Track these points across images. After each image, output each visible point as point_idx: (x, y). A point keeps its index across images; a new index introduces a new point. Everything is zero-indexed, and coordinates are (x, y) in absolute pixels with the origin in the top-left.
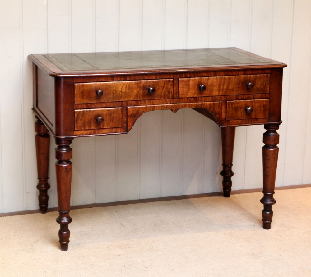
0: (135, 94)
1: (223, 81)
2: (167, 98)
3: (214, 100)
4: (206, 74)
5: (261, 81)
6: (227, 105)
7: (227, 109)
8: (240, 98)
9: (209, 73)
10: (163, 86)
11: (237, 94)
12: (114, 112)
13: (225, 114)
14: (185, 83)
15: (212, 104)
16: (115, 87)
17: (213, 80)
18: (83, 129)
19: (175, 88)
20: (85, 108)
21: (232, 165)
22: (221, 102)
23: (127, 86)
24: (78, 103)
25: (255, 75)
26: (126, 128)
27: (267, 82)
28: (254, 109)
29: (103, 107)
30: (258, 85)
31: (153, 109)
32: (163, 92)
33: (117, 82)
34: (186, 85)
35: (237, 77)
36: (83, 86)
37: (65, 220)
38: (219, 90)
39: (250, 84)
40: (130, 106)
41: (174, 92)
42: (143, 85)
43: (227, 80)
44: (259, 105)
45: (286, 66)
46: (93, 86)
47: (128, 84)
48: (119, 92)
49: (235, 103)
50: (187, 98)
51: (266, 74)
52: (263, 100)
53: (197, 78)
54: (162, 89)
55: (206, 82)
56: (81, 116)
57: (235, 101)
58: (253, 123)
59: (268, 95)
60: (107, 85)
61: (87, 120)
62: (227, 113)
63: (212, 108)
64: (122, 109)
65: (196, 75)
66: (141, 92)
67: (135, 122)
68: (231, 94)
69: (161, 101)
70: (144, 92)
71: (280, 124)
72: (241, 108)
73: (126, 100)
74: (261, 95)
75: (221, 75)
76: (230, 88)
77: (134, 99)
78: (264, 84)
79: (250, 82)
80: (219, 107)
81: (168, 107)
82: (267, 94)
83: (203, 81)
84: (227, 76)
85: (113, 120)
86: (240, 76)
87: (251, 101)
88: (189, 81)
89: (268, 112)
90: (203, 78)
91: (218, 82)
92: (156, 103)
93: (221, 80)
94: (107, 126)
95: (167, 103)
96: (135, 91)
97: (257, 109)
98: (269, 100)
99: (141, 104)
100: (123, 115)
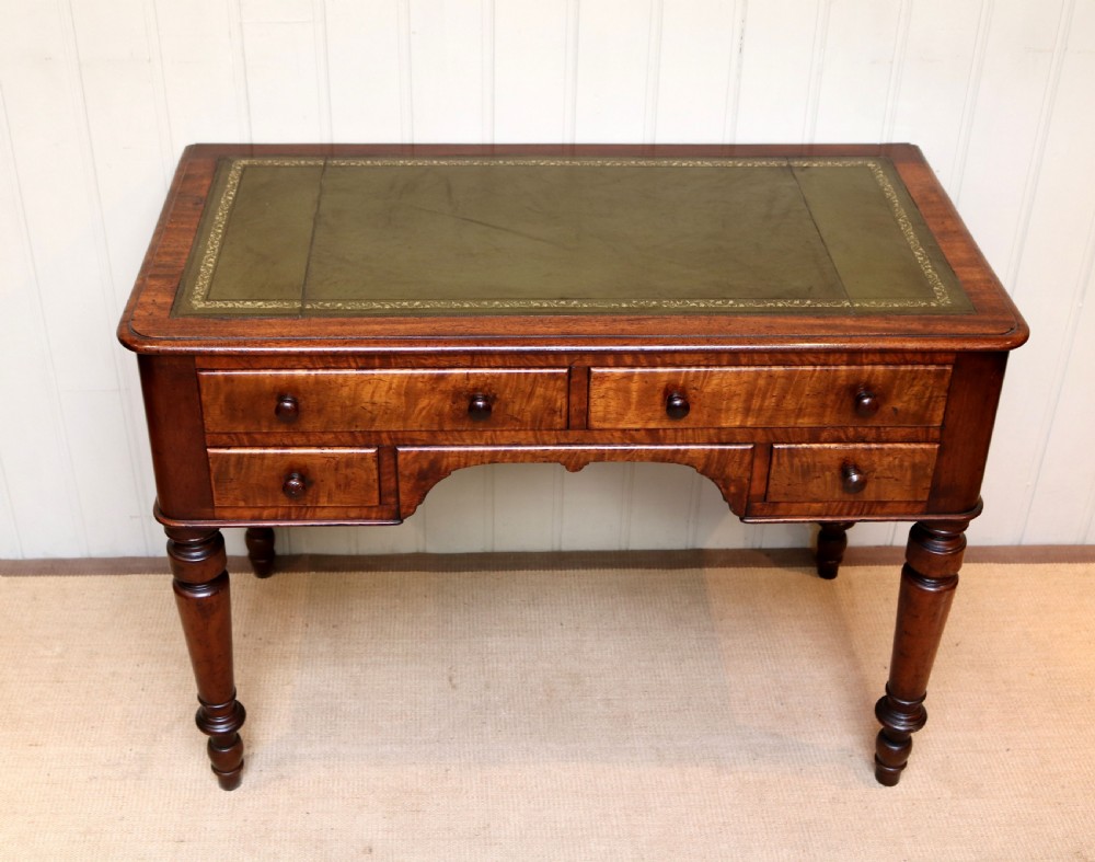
0: (424, 413)
1: (762, 382)
2: (543, 428)
3: (724, 441)
4: (697, 358)
5: (913, 388)
6: (774, 458)
7: (772, 471)
8: (824, 435)
9: (710, 357)
10: (528, 390)
11: (814, 426)
12: (349, 461)
13: (764, 484)
14: (613, 385)
15: (715, 454)
16: (346, 389)
17: (722, 379)
18: (242, 504)
22: (750, 447)
23: (394, 386)
24: (217, 430)
25: (891, 368)
26: (394, 507)
27: (936, 393)
28: (874, 475)
29: (311, 444)
30: (901, 402)
31: (494, 459)
32: (528, 408)
33: (354, 372)
34: (617, 390)
35: (821, 371)
36: (229, 379)
38: (747, 411)
39: (866, 401)
40: (405, 446)
41: (572, 410)
42: (455, 387)
43: (780, 382)
44: (897, 462)
45: (1021, 342)
46: (268, 381)
47: (395, 381)
48: (363, 405)
49: (804, 455)
50: (623, 431)
51: (938, 364)
52: (913, 446)
53: (660, 370)
54: (525, 400)
55: (697, 384)
56: (232, 470)
57: (805, 445)
58: (867, 515)
59: (937, 434)
60: (317, 379)
61: (253, 481)
62: (772, 482)
63: (714, 465)
64: (378, 456)
65: (658, 359)
66: (447, 406)
67: (426, 494)
68: (791, 425)
69: (522, 435)
70: (455, 406)
72: (824, 468)
73: (392, 427)
74: (908, 430)
76: (790, 408)
77: (422, 426)
78: (926, 399)
80: (740, 464)
81: (546, 454)
82: (932, 429)
83: (686, 381)
84: (781, 368)
85: (348, 485)
86: (833, 368)
87: (865, 449)
88: (629, 377)
89: (929, 486)
90: (685, 369)
91: (745, 385)
92: (502, 441)
93: (756, 379)
94: (326, 499)
95: (545, 444)
96: (423, 403)
97: (889, 474)
98: (939, 449)
99: (447, 443)
100: (382, 470)
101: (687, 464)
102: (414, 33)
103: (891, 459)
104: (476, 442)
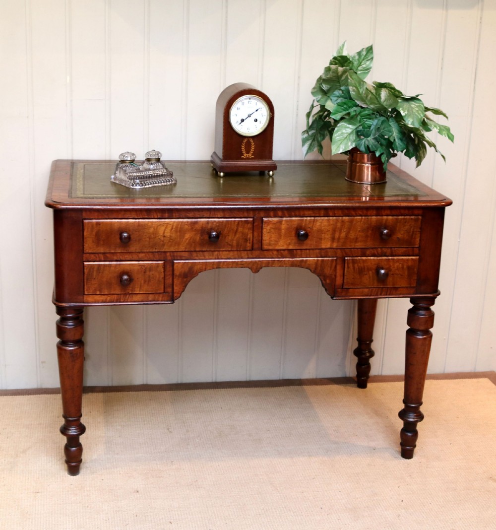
0: (187, 241)
1: (339, 225)
2: (241, 249)
3: (323, 256)
4: (310, 212)
5: (406, 227)
6: (346, 264)
7: (346, 271)
8: (368, 252)
9: (316, 211)
10: (235, 229)
11: (363, 247)
12: (151, 268)
13: (342, 278)
14: (273, 226)
15: (320, 262)
16: (152, 229)
17: (322, 223)
18: (98, 293)
19: (256, 234)
20: (103, 260)
21: (371, 341)
22: (335, 258)
23: (174, 227)
24: (90, 252)
25: (395, 217)
26: (171, 294)
27: (415, 230)
28: (391, 273)
29: (133, 259)
30: (400, 235)
31: (219, 266)
32: (235, 239)
33: (156, 220)
34: (275, 229)
35: (365, 219)
36: (98, 224)
37: (73, 432)
38: (333, 239)
39: (385, 231)
40: (177, 260)
41: (255, 240)
42: (202, 227)
43: (347, 224)
44: (401, 266)
45: (450, 204)
46: (116, 225)
47: (175, 224)
48: (159, 237)
49: (360, 262)
50: (278, 250)
51: (415, 215)
52: (408, 258)
53: (294, 219)
54: (234, 234)
55: (310, 226)
56: (95, 273)
57: (359, 258)
58: (389, 295)
59: (416, 251)
60: (139, 224)
61: (105, 280)
62: (345, 277)
63: (319, 268)
64: (164, 266)
65: (293, 213)
66: (198, 238)
67: (186, 286)
68: (353, 247)
69: (231, 253)
70: (202, 238)
71: (436, 298)
72: (369, 269)
73: (172, 249)
74: (404, 249)
75: (337, 215)
76: (352, 237)
77: (186, 248)
78: (411, 233)
79: (385, 228)
80: (331, 268)
81: (242, 263)
82: (415, 249)
83: (305, 224)
84: (347, 218)
85: (149, 281)
86: (370, 217)
87: (386, 259)
88: (280, 222)
89: (416, 278)
90: (305, 218)
91: (332, 226)
92: (223, 257)
93: (336, 223)
94: (138, 289)
95: (242, 258)
96: (187, 236)
97: (398, 272)
98: (419, 258)
99: (197, 258)
100: (166, 273)
101: (307, 268)
103: (398, 264)
104: (211, 258)
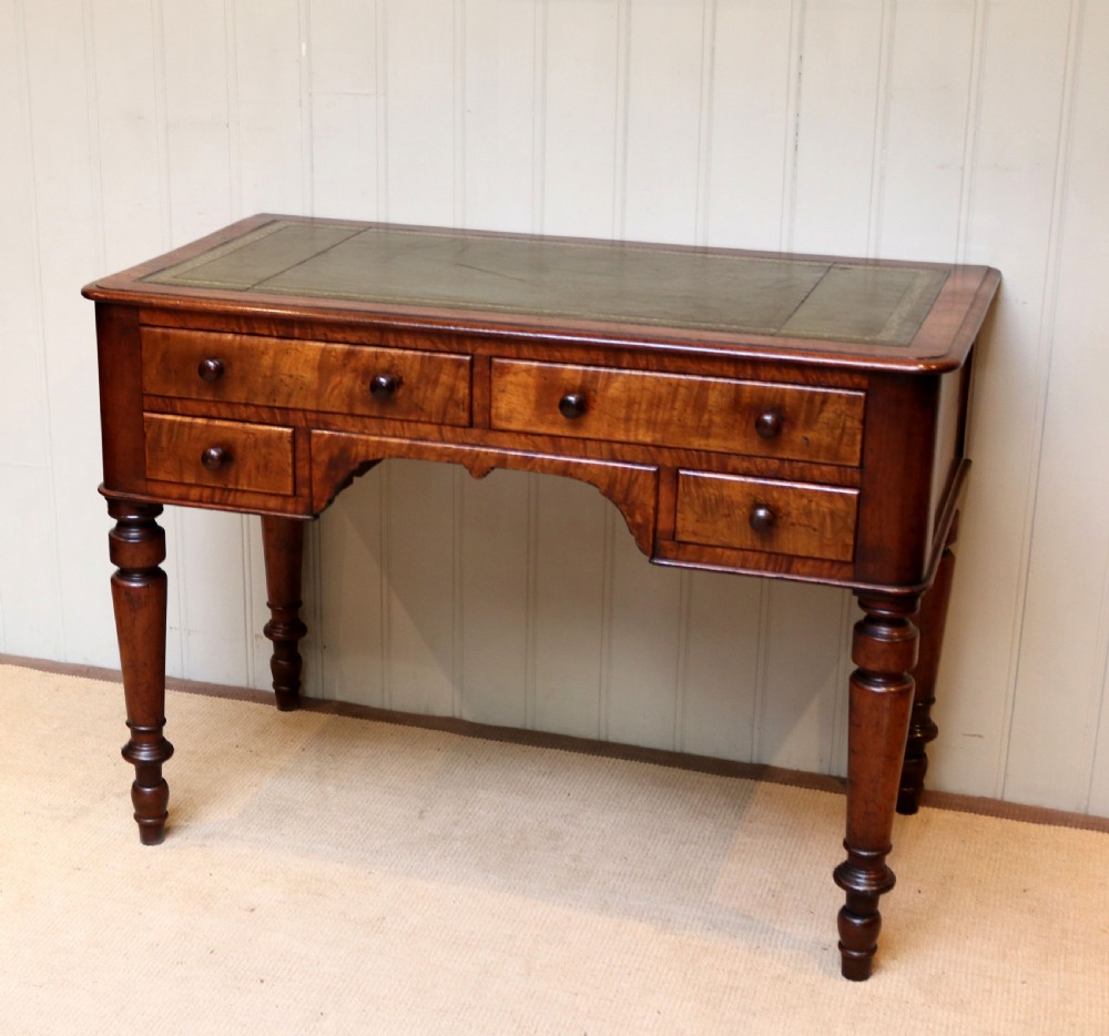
0: (336, 392)
1: (661, 390)
2: (449, 422)
3: (628, 459)
5: (825, 415)
6: (681, 486)
7: (679, 501)
8: (734, 464)
10: (433, 376)
11: (723, 450)
12: (267, 441)
13: (672, 517)
14: (514, 379)
15: (619, 472)
16: (266, 357)
20: (178, 412)
23: (310, 359)
24: (154, 392)
25: (797, 387)
26: (307, 501)
27: (849, 424)
28: (780, 519)
30: (811, 430)
31: (399, 452)
32: (433, 397)
33: (275, 341)
34: (517, 384)
36: (166, 337)
37: (143, 753)
39: (769, 418)
40: (318, 428)
41: (475, 404)
42: (365, 365)
43: (685, 392)
44: (813, 505)
46: (199, 342)
47: (311, 353)
48: (282, 377)
49: (711, 484)
50: (527, 434)
51: (849, 388)
52: (831, 489)
53: (558, 366)
54: (430, 387)
55: (597, 386)
56: (164, 438)
57: (712, 475)
59: (853, 476)
61: (181, 453)
62: (678, 515)
63: (618, 486)
64: (292, 436)
65: (557, 354)
66: (357, 387)
68: (696, 446)
69: (428, 428)
70: (363, 386)
72: (733, 505)
73: (308, 406)
74: (826, 469)
77: (333, 406)
78: (839, 429)
79: (769, 411)
80: (645, 488)
81: (449, 454)
82: (849, 469)
83: (584, 381)
84: (681, 376)
85: (265, 467)
86: (736, 382)
88: (528, 370)
89: (851, 541)
90: (583, 368)
91: (648, 393)
92: (408, 434)
94: (246, 482)
95: (448, 441)
96: (335, 380)
97: (805, 520)
98: (859, 496)
100: (297, 454)
102: (469, 111)
103: (806, 502)
